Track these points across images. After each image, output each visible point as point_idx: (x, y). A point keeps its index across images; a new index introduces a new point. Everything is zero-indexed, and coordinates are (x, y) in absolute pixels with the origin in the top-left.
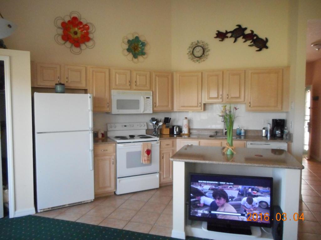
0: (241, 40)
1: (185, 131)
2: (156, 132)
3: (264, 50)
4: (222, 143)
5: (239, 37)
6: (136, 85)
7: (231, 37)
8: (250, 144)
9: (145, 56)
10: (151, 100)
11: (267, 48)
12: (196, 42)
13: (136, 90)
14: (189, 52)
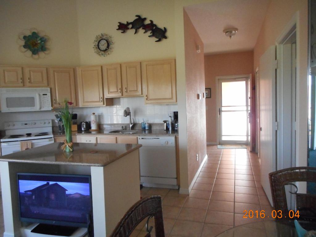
0: (141, 31)
1: (94, 127)
2: (61, 129)
3: (164, 40)
4: (116, 138)
5: (139, 28)
6: (29, 82)
7: (132, 28)
8: (141, 139)
9: (46, 52)
10: (49, 96)
11: (166, 38)
12: (101, 35)
13: (30, 88)
14: (95, 46)
